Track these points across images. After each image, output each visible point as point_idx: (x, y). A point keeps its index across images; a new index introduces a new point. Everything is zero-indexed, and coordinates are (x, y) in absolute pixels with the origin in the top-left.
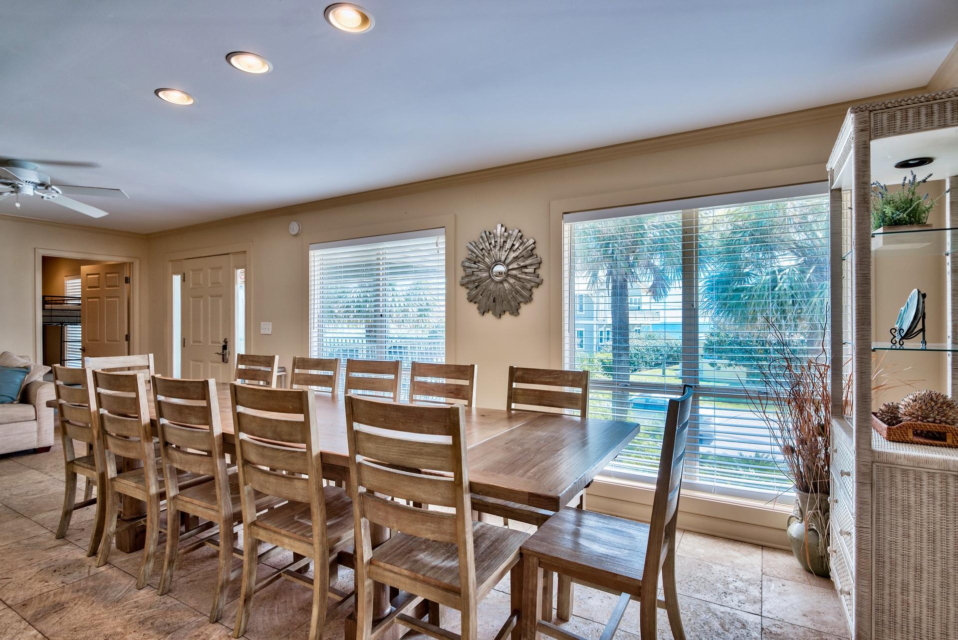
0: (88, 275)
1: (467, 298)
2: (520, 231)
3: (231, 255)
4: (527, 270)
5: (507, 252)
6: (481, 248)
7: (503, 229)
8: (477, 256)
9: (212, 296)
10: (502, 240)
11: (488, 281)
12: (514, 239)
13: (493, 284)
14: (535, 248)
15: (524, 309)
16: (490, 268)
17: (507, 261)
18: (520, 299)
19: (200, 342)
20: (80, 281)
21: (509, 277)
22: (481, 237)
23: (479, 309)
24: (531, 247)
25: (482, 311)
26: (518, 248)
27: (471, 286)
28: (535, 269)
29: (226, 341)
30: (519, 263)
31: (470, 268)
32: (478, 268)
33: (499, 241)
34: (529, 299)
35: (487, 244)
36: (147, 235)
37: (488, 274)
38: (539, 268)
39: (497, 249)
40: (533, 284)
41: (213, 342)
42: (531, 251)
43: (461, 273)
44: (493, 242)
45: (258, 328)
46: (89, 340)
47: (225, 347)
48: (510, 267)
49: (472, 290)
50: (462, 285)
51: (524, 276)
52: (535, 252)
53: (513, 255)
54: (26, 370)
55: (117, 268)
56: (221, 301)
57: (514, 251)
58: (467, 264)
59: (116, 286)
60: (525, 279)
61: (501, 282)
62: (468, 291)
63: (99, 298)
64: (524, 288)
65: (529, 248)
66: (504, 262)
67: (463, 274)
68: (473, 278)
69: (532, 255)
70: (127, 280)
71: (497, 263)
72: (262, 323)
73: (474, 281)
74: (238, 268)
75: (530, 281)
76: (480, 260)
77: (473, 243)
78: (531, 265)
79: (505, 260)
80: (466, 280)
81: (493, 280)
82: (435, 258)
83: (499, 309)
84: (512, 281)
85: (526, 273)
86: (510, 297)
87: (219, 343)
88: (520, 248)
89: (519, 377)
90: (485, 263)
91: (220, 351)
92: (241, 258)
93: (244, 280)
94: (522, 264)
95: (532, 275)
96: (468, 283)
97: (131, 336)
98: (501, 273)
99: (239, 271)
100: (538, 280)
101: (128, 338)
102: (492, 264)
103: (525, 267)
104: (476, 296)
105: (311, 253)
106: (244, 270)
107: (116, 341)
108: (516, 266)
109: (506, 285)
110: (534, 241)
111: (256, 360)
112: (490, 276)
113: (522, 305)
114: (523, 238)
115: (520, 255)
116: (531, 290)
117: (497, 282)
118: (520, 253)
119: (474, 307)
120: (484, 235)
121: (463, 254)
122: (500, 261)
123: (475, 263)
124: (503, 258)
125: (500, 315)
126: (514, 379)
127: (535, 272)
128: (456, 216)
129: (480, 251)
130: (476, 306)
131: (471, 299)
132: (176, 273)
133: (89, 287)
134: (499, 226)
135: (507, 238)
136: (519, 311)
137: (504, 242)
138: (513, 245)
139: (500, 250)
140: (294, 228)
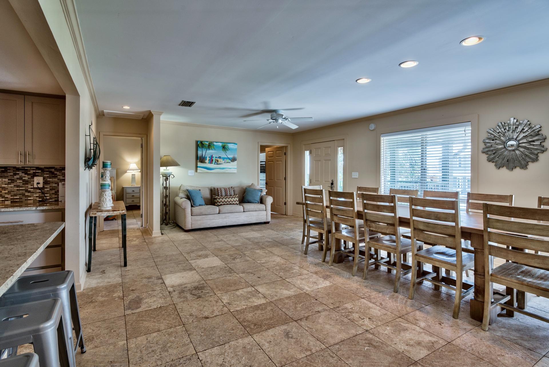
0: (268, 152)
1: (487, 160)
2: (528, 121)
3: (336, 141)
4: (534, 143)
5: (518, 134)
6: (498, 132)
7: (515, 121)
8: (495, 136)
9: (325, 160)
10: (514, 127)
11: (503, 150)
12: (524, 126)
13: (507, 151)
14: (541, 130)
15: (531, 165)
16: (504, 143)
17: (518, 139)
18: (528, 160)
19: (319, 181)
20: (265, 154)
21: (520, 148)
22: (498, 126)
23: (496, 165)
24: (538, 130)
25: (498, 166)
26: (527, 131)
27: (489, 153)
28: (541, 142)
29: (332, 181)
30: (528, 139)
31: (489, 143)
32: (495, 143)
33: (512, 127)
34: (536, 160)
35: (503, 130)
36: (293, 134)
37: (503, 146)
38: (544, 141)
39: (510, 132)
40: (539, 151)
41: (325, 181)
42: (538, 132)
43: (482, 146)
44: (507, 128)
45: (351, 175)
46: (269, 180)
47: (332, 184)
48: (521, 142)
49: (490, 155)
50: (483, 152)
51: (532, 147)
52: (540, 133)
53: (522, 135)
54: (261, 191)
55: (280, 148)
56: (330, 162)
57: (524, 133)
58: (487, 141)
59: (281, 156)
60: (533, 148)
61: (514, 150)
62: (487, 156)
63: (273, 161)
64: (532, 153)
65: (536, 131)
66: (516, 139)
67: (484, 146)
68: (492, 149)
69: (539, 134)
70: (285, 154)
71: (510, 140)
72: (353, 173)
73: (492, 151)
74: (339, 147)
75: (537, 149)
76: (497, 138)
77: (492, 129)
78: (537, 140)
79: (517, 138)
80: (487, 150)
81: (507, 150)
82: (464, 138)
83: (511, 165)
84: (522, 149)
85: (534, 145)
86: (520, 159)
87: (329, 182)
88: (528, 131)
89: (546, 203)
90: (501, 140)
91: (330, 185)
92: (342, 142)
93: (342, 152)
94: (530, 140)
95: (538, 146)
96: (488, 151)
97: (287, 178)
98: (512, 146)
99: (340, 148)
100: (543, 149)
101: (285, 179)
102: (506, 140)
103: (533, 141)
104: (494, 158)
105: (382, 138)
106: (342, 148)
107: (280, 180)
108: (526, 141)
109: (517, 152)
110: (540, 126)
111: (367, 189)
112: (505, 147)
113: (530, 164)
114: (531, 125)
115: (529, 135)
116: (537, 155)
117: (510, 151)
118: (529, 134)
119: (492, 165)
120: (500, 124)
121: (484, 135)
122: (513, 139)
123: (493, 140)
124: (515, 137)
125: (512, 169)
126: (542, 203)
127: (540, 144)
128: (478, 115)
129: (497, 134)
130: (494, 164)
131: (490, 160)
132: (307, 150)
133: (269, 157)
134: (512, 119)
135: (518, 125)
136: (527, 167)
137: (516, 128)
138: (523, 129)
139: (512, 132)
140: (372, 126)
